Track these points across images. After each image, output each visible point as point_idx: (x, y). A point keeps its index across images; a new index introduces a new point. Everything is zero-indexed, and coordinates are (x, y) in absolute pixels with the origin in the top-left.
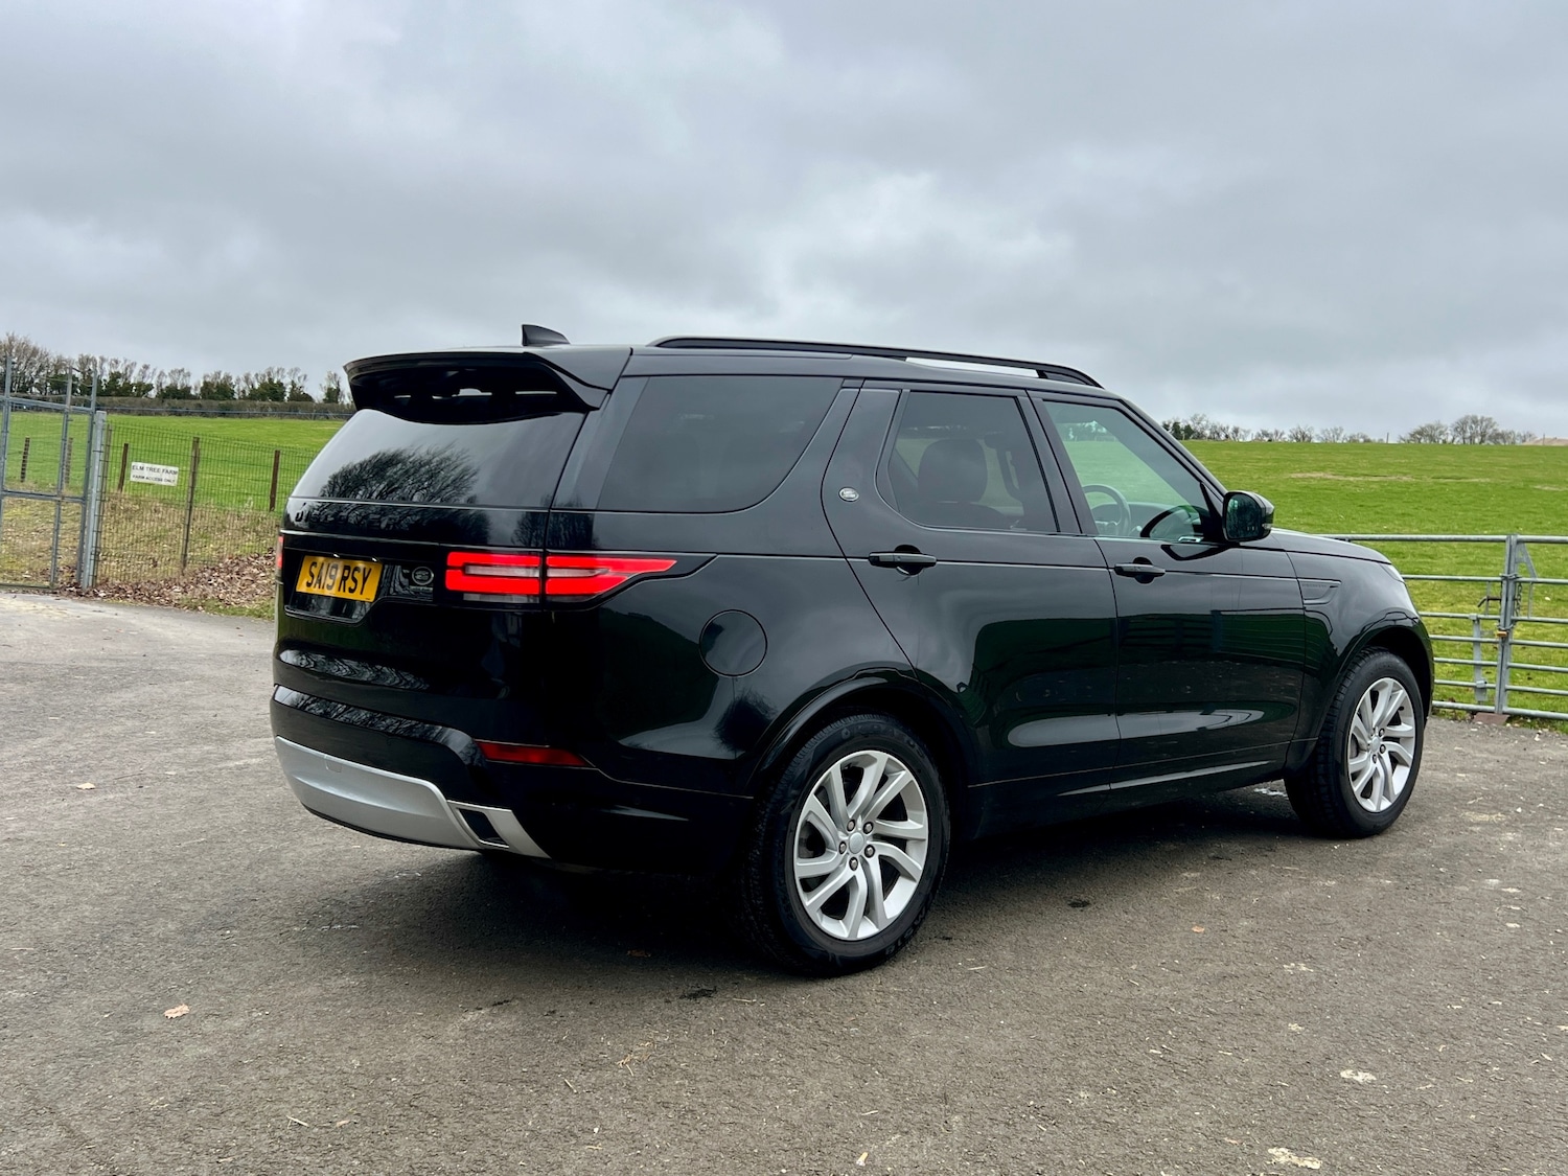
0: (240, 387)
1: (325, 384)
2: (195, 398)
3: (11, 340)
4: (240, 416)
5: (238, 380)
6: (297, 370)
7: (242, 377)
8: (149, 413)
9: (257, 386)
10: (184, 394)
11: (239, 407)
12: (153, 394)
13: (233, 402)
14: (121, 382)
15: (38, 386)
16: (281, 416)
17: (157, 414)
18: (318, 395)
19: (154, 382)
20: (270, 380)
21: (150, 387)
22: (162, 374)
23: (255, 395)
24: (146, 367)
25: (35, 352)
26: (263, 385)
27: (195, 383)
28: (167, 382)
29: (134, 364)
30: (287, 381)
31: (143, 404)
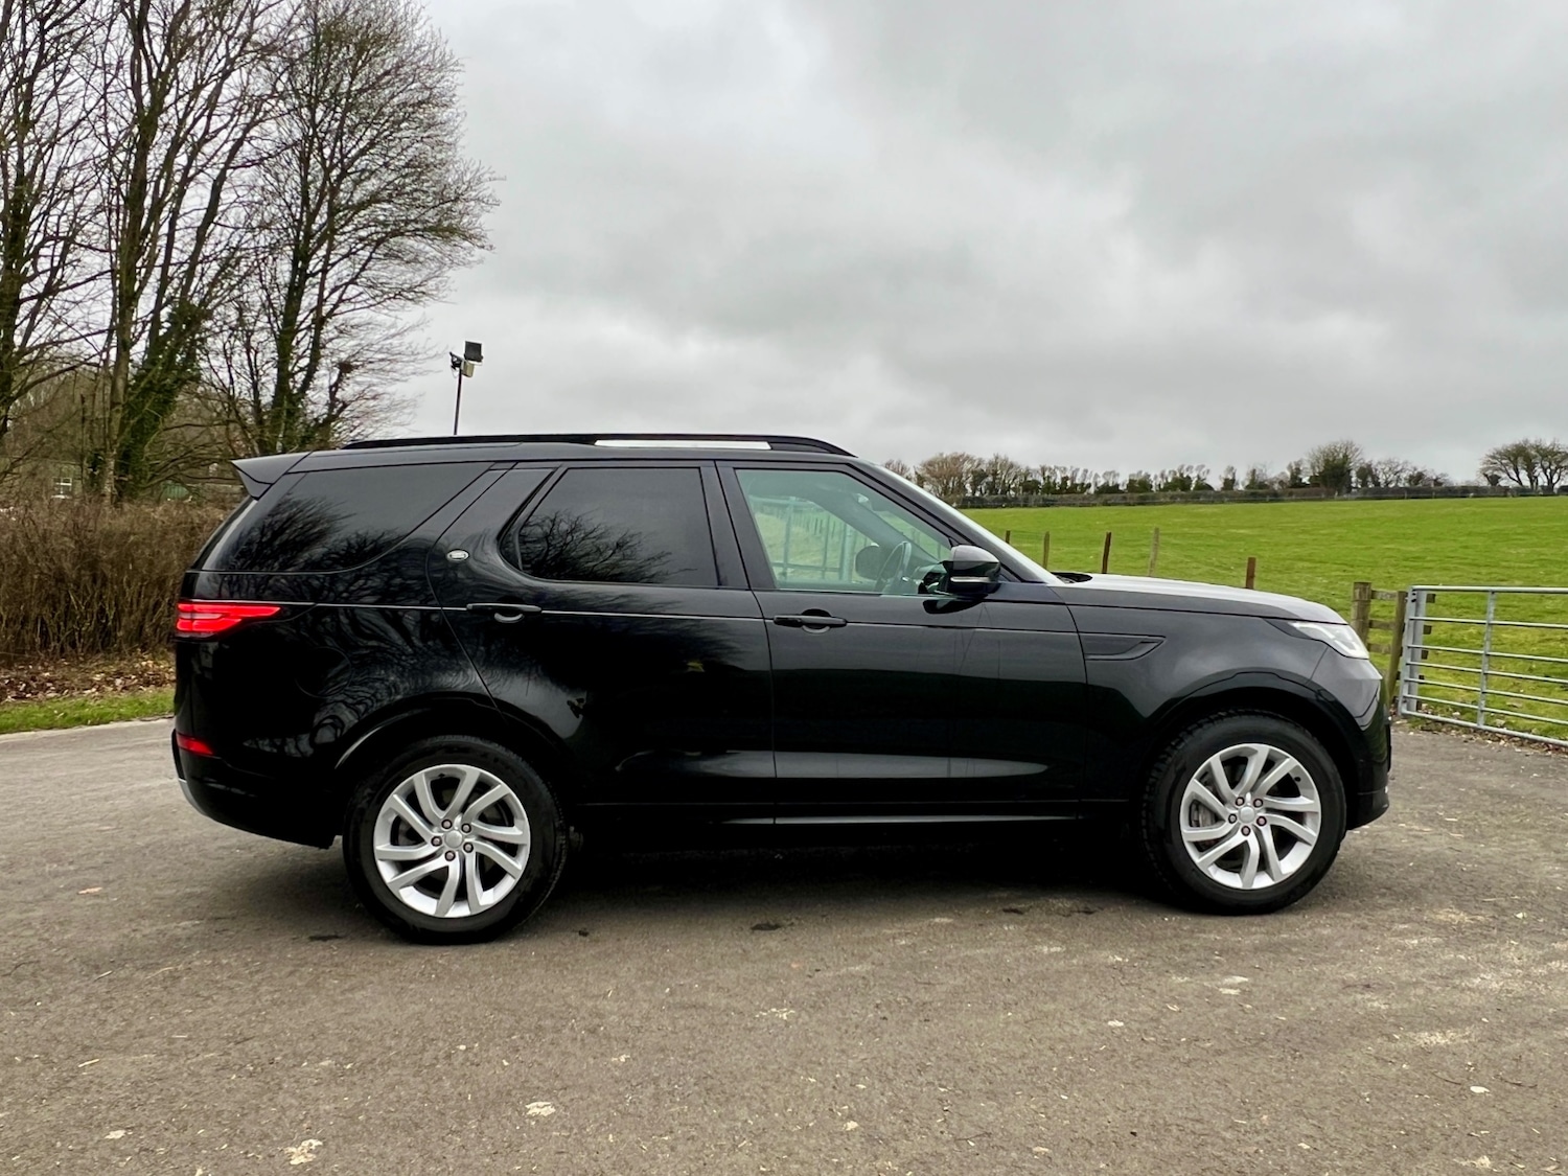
0: (1156, 482)
1: (1224, 476)
2: (1122, 492)
3: (997, 458)
4: (1154, 504)
5: (1156, 477)
6: (1203, 466)
7: (1158, 474)
8: (1088, 505)
9: (1170, 480)
10: (1115, 489)
11: (1154, 498)
12: (1092, 490)
13: (1149, 494)
14: (1069, 483)
15: (1014, 489)
16: (1186, 502)
17: (1094, 505)
18: (1217, 484)
19: (1091, 481)
20: (1182, 475)
21: (1089, 486)
22: (1097, 476)
23: (1168, 487)
24: (1086, 471)
25: (1012, 466)
26: (1175, 479)
27: (1122, 480)
28: (1101, 482)
29: (1078, 470)
30: (1193, 475)
31: (1084, 498)
